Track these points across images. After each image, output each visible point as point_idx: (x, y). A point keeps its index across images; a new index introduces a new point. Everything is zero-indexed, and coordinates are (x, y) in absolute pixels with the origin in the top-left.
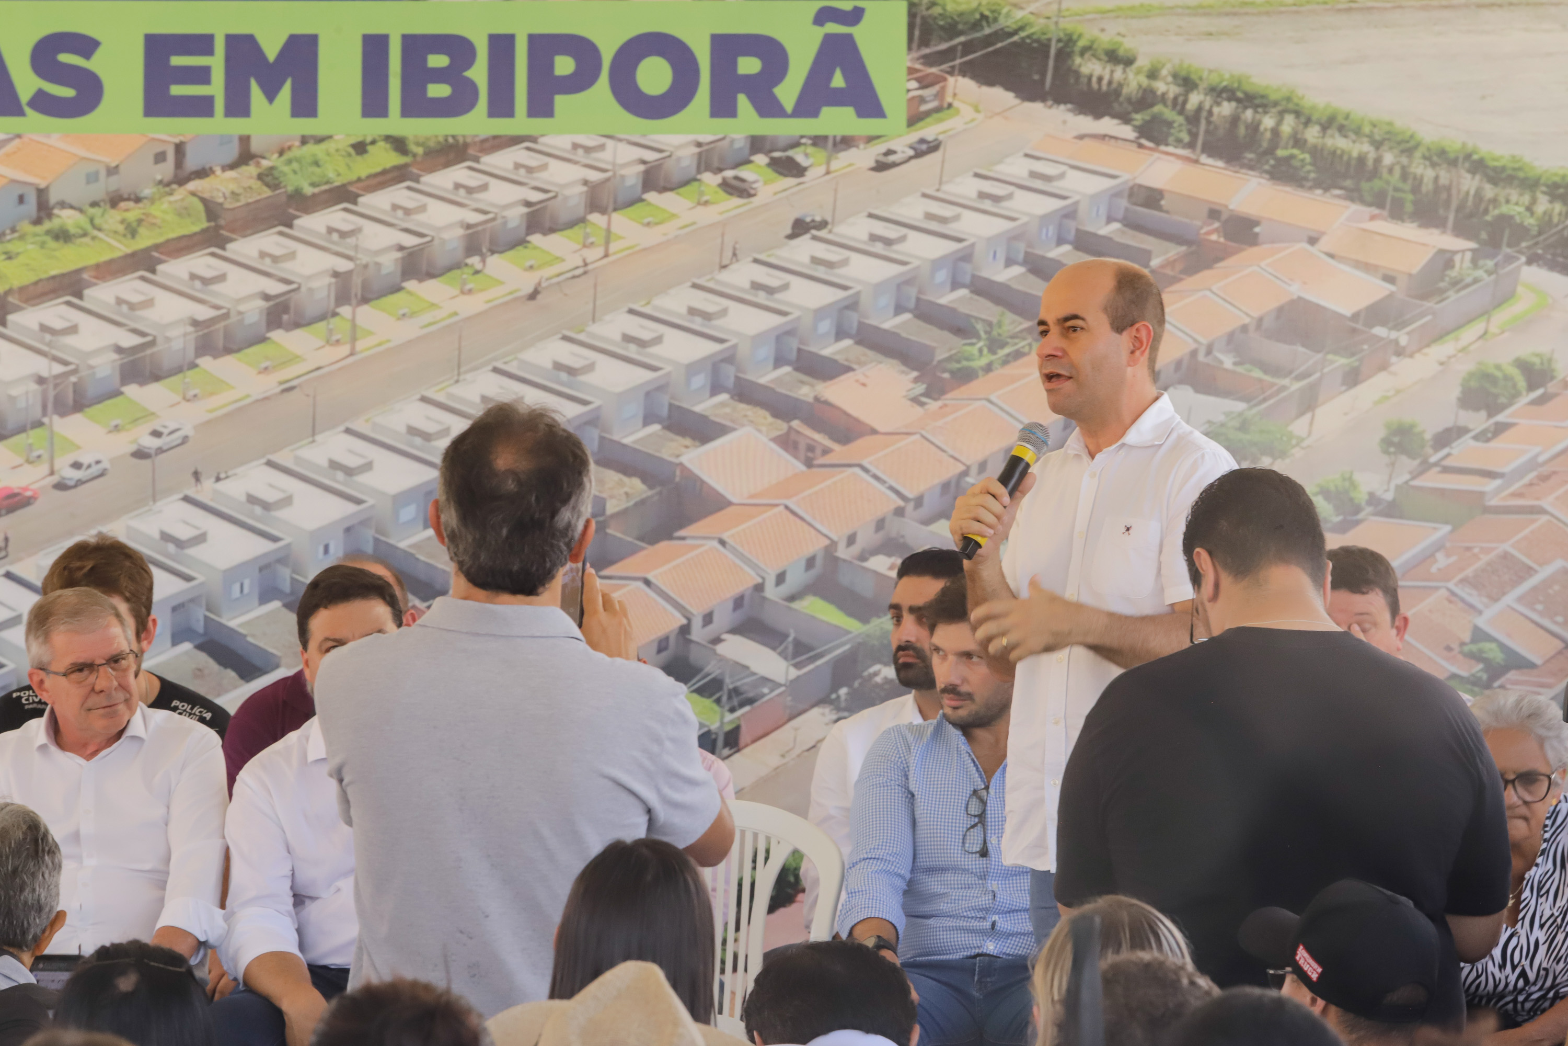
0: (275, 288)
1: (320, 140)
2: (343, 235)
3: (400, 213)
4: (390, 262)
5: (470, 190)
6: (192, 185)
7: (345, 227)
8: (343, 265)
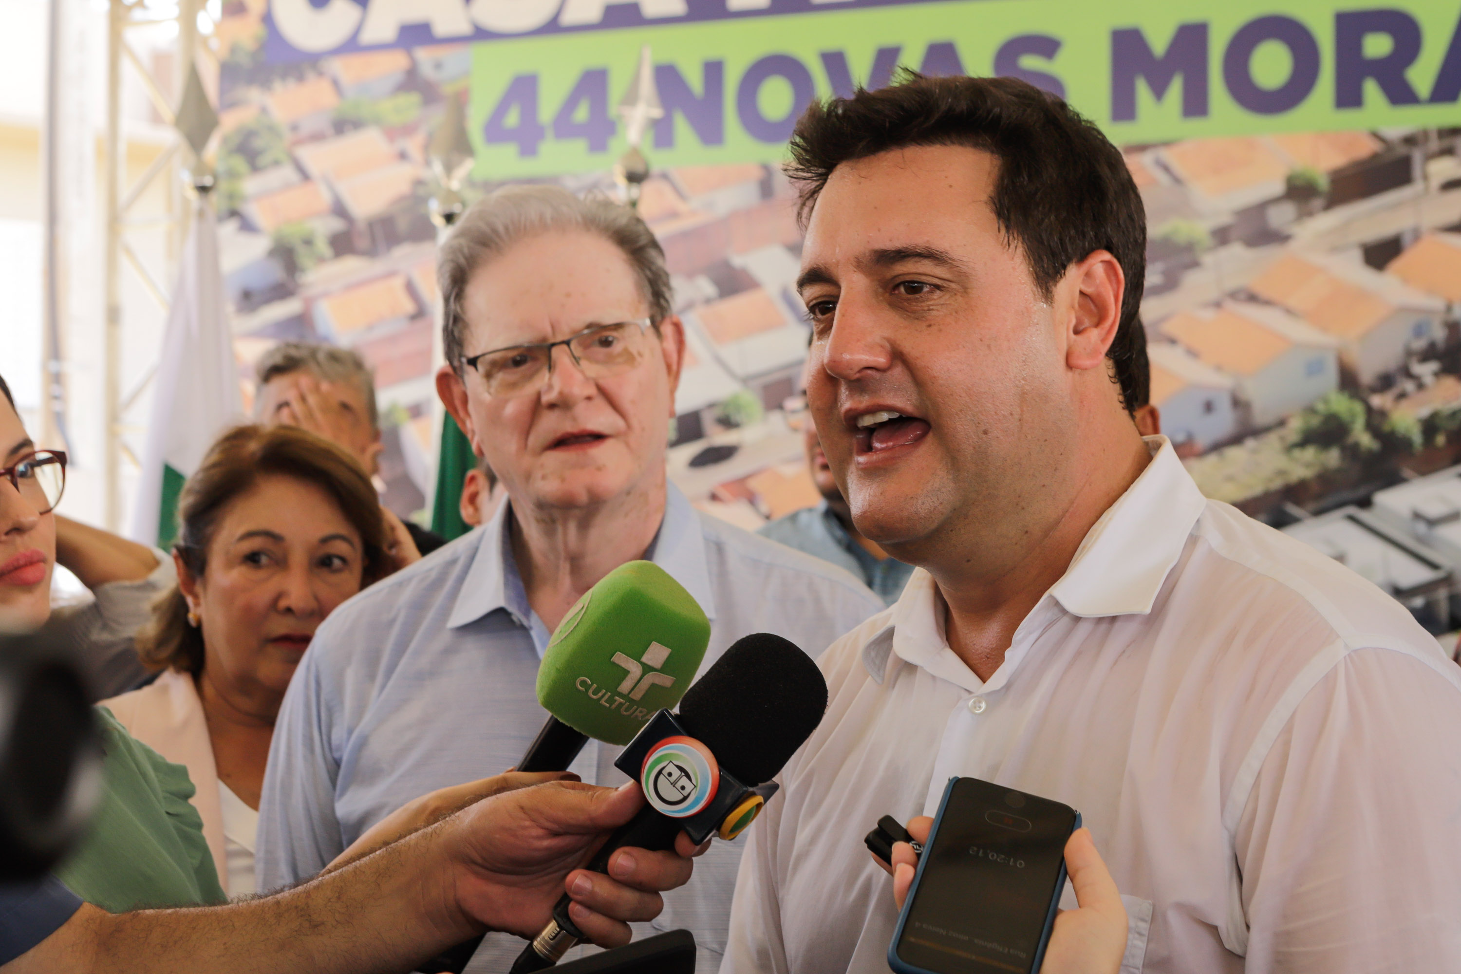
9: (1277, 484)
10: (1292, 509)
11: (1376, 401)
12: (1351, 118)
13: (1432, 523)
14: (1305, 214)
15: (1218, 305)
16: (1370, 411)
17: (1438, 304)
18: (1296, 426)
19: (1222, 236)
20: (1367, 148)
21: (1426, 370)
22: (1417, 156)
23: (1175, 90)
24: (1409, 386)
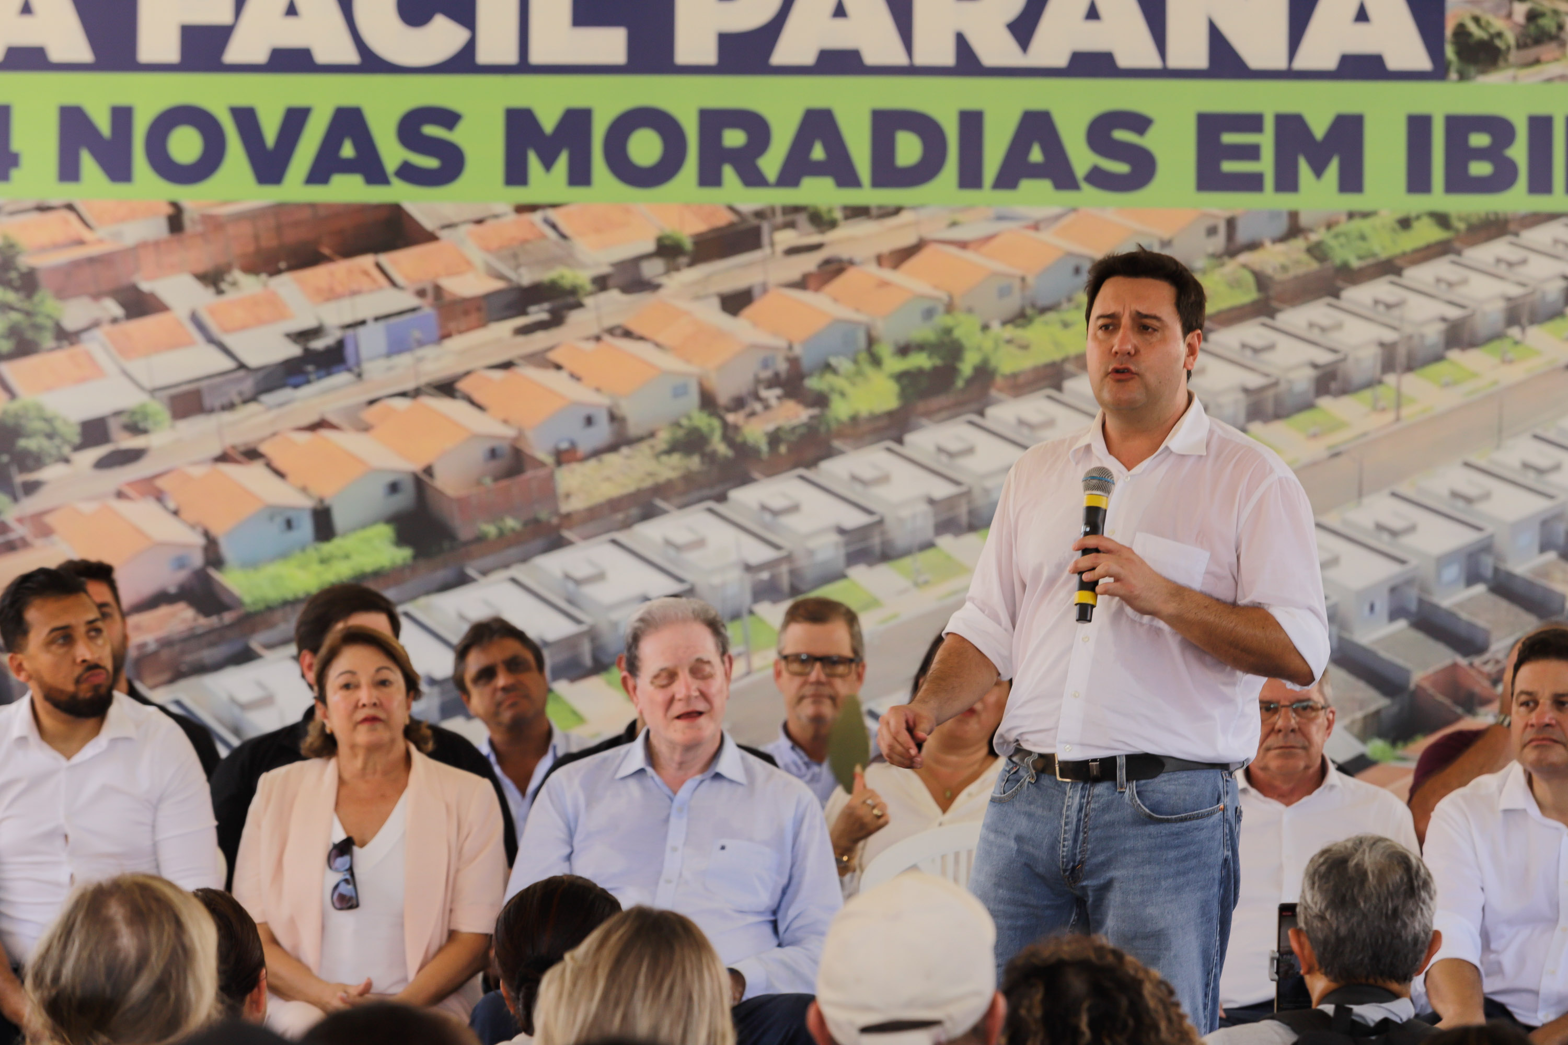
0: (1323, 357)
1: (1365, 215)
2: (1389, 306)
3: (1443, 286)
4: (1433, 334)
5: (1510, 265)
6: (1244, 258)
7: (1391, 299)
8: (1389, 336)
9: (648, 483)
10: (660, 503)
11: (731, 418)
12: (711, 195)
13: (776, 513)
14: (672, 268)
15: (598, 339)
16: (725, 425)
17: (782, 343)
18: (664, 437)
19: (601, 283)
20: (724, 218)
21: (771, 395)
22: (765, 227)
23: (562, 163)
24: (758, 407)
